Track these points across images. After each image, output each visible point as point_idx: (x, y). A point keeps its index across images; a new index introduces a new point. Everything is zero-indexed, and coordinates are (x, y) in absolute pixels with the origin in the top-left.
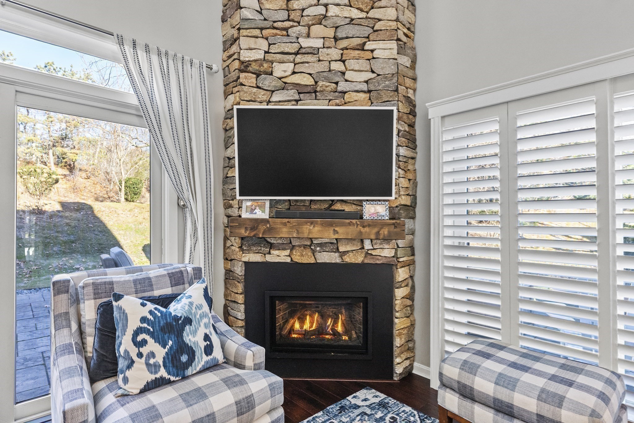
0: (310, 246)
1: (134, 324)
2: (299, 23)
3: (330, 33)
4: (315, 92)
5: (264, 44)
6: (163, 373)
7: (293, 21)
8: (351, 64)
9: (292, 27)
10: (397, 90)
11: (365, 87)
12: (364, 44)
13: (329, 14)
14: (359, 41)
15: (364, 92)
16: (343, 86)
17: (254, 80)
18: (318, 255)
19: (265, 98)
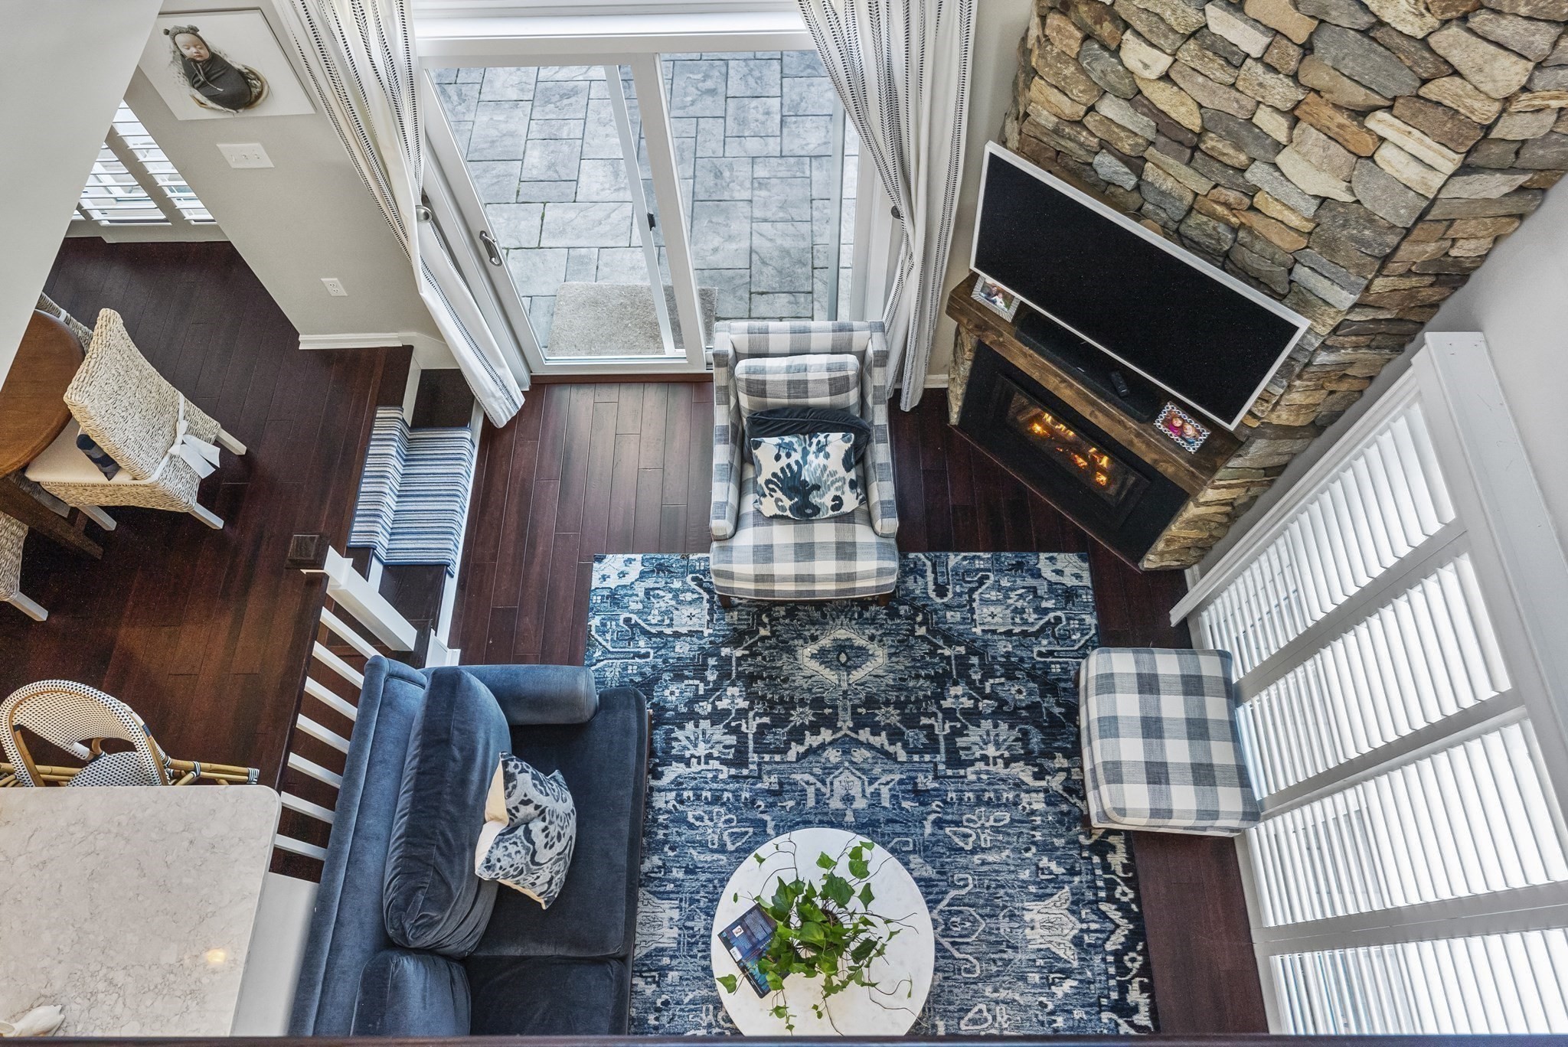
3: (1300, 28)
4: (1195, 148)
8: (1311, 137)
10: (1386, 258)
11: (1309, 207)
12: (1372, 110)
15: (1304, 214)
16: (1257, 174)
17: (1075, 46)
19: (1083, 99)
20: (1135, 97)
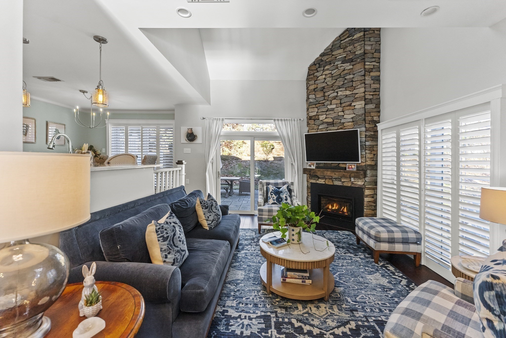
0: (332, 179)
1: (271, 191)
2: (328, 100)
3: (338, 102)
4: (333, 124)
5: (316, 110)
6: (275, 201)
7: (326, 100)
8: (346, 112)
9: (325, 102)
10: (365, 120)
11: (351, 120)
12: (351, 104)
13: (339, 95)
14: (349, 103)
15: (352, 122)
16: (343, 121)
17: (313, 122)
18: (334, 182)
19: (316, 128)
20: (323, 123)
